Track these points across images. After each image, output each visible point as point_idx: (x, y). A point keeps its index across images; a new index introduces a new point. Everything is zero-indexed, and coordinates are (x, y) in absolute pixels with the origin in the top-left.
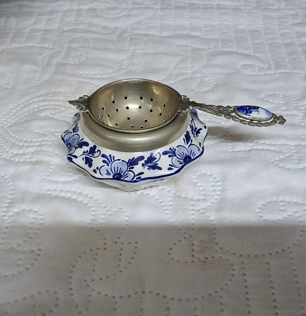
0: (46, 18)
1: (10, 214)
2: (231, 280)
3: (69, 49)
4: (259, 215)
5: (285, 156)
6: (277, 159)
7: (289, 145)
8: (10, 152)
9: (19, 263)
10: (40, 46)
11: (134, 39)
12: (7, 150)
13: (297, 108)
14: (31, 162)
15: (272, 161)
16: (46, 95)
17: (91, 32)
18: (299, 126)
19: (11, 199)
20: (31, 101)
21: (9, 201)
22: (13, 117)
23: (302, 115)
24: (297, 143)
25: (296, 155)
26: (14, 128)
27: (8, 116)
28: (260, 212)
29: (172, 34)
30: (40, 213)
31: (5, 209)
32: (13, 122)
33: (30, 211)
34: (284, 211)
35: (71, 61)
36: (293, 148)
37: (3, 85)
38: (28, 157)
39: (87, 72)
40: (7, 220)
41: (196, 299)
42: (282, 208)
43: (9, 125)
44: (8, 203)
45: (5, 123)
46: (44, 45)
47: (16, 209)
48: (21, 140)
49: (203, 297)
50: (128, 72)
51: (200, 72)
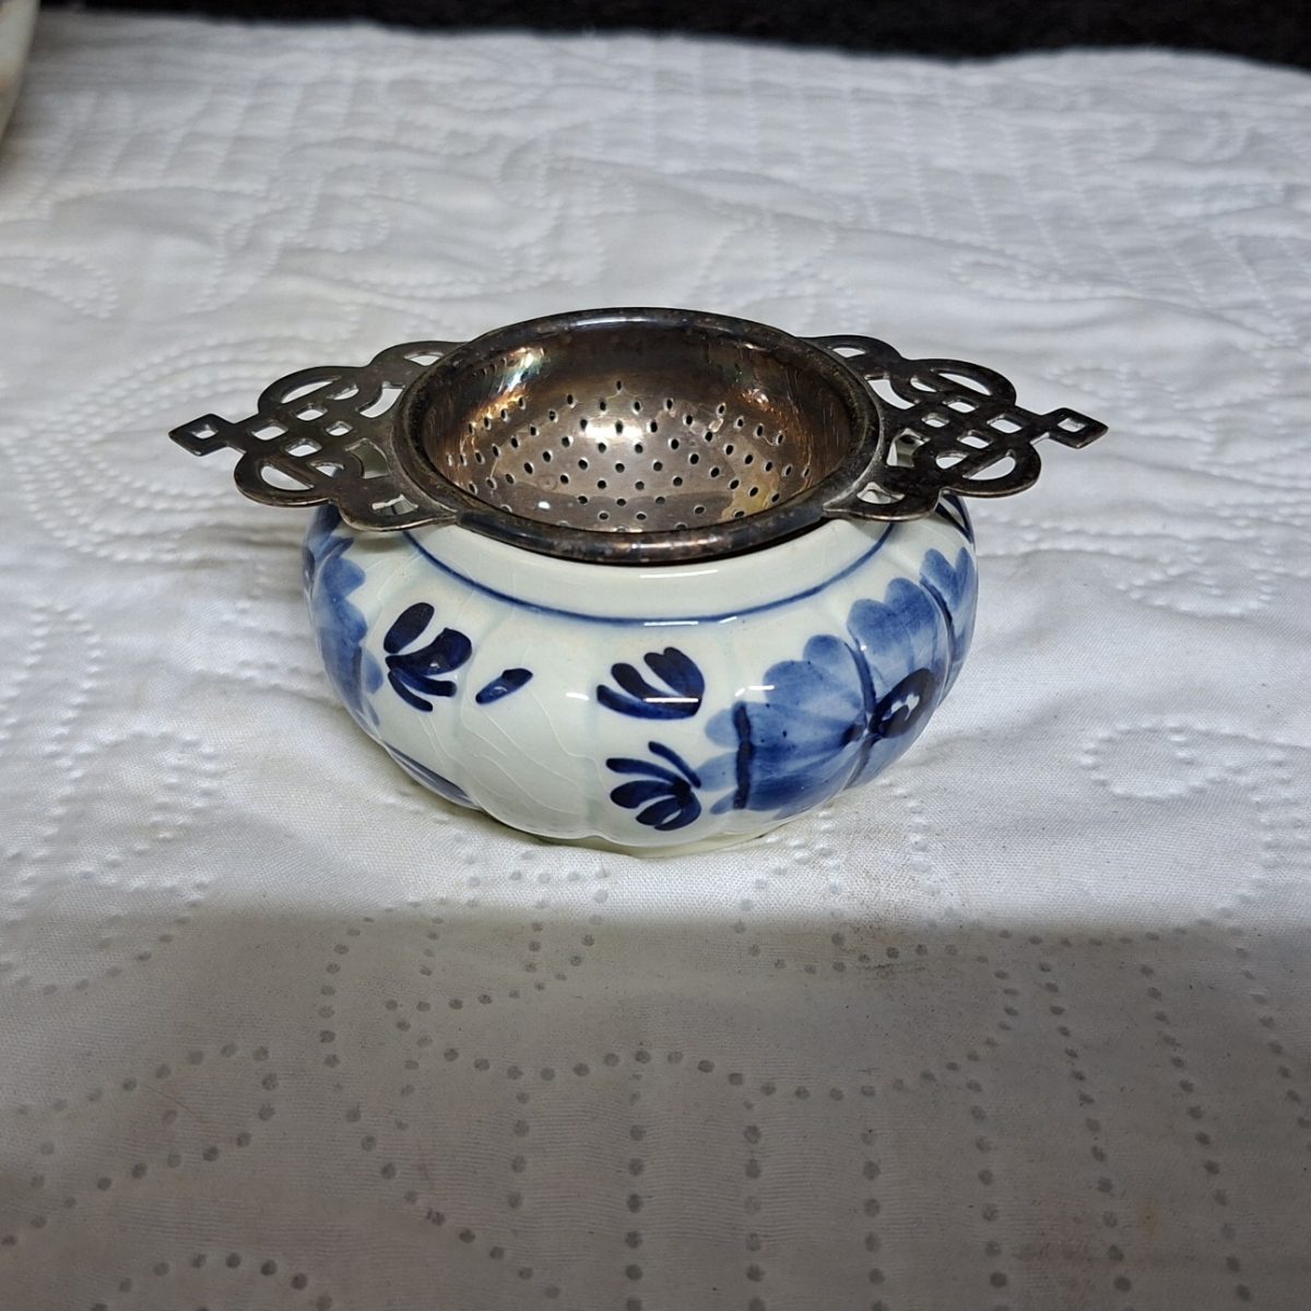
0: (244, 102)
1: (84, 748)
2: (1004, 1027)
3: (327, 203)
4: (1096, 776)
5: (1165, 573)
6: (1139, 582)
7: (1176, 538)
8: (98, 527)
9: (107, 936)
10: (219, 187)
11: (562, 173)
12: (83, 520)
13: (1189, 416)
14: (177, 562)
15: (1121, 586)
16: (243, 345)
17: (408, 148)
18: (1204, 476)
19: (89, 692)
20: (184, 363)
21: (79, 700)
22: (113, 412)
23: (1208, 438)
24: (1203, 530)
25: (1208, 571)
26: (115, 448)
27: (91, 409)
28: (1095, 768)
29: (698, 167)
30: (207, 749)
31: (65, 731)
32: (112, 428)
33: (166, 741)
34: (1190, 763)
35: (336, 239)
36: (1191, 548)
37: (78, 306)
38: (168, 545)
39: (394, 277)
40: (70, 769)
41: (868, 1092)
42: (1181, 754)
43: (96, 437)
44: (78, 707)
45: (81, 430)
46: (235, 186)
47: (107, 734)
48: (141, 491)
49: (899, 1085)
50: (544, 286)
51: (813, 276)
